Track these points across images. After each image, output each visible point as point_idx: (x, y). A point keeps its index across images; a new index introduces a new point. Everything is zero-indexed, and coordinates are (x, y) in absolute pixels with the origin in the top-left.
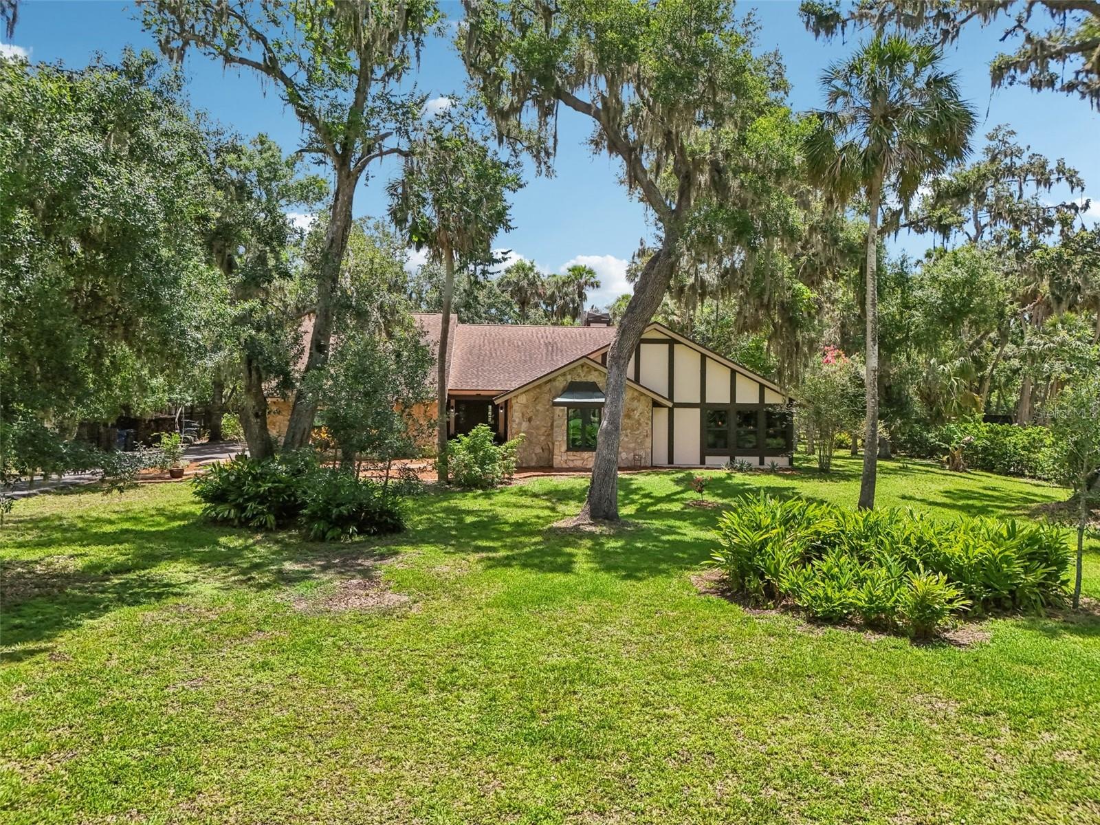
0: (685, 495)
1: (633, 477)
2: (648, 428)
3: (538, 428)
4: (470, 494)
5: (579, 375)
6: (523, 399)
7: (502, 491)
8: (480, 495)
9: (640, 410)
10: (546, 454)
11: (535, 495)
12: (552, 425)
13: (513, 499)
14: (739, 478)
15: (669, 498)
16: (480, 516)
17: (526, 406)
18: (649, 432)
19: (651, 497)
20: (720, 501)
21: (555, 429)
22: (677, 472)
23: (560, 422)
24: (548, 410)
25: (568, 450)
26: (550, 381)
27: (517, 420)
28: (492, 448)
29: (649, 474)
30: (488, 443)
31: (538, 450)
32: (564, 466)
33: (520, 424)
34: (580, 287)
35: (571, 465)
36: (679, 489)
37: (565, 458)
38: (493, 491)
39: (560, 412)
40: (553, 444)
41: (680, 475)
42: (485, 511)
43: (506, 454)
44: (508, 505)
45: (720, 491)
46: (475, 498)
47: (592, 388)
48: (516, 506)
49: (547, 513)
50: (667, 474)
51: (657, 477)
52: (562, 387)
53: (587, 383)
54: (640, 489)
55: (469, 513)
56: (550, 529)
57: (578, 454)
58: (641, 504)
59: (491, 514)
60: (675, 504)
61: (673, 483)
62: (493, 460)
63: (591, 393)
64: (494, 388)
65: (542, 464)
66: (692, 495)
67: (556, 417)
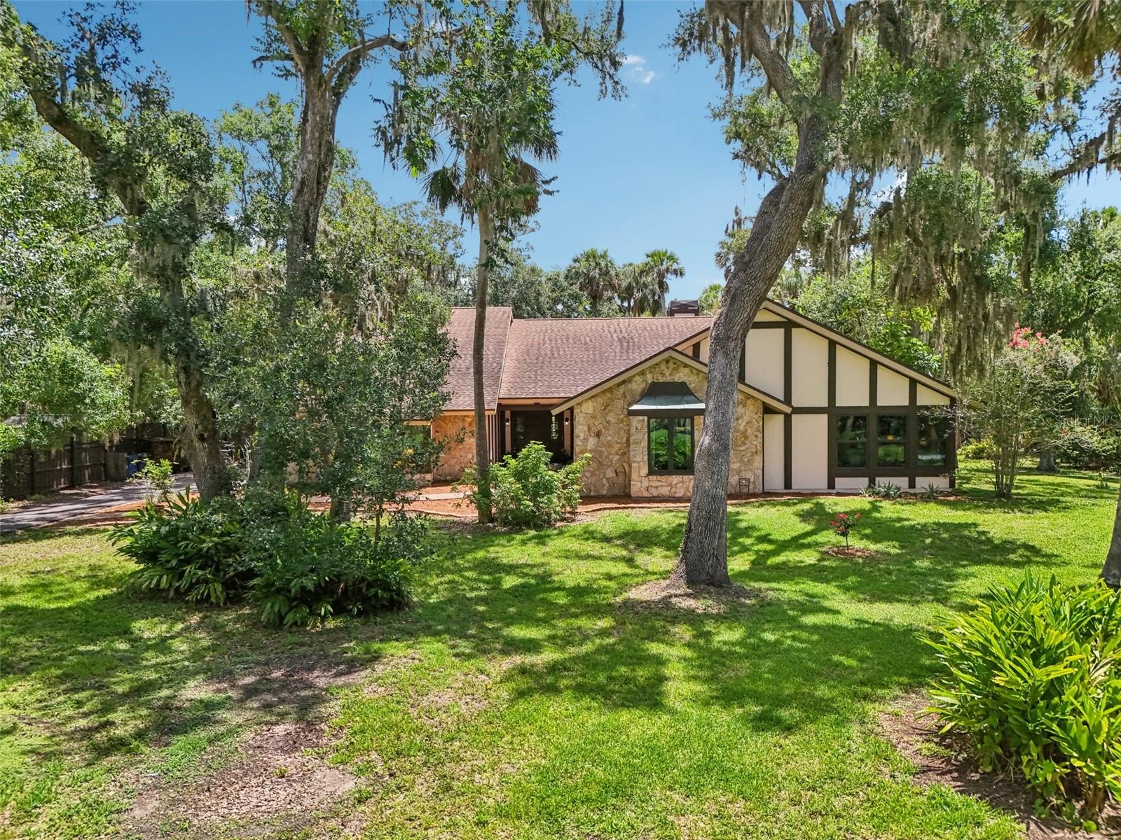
0: (819, 538)
1: (740, 509)
2: (758, 442)
3: (609, 445)
4: (519, 537)
5: (663, 374)
6: (588, 407)
7: (561, 533)
8: (530, 539)
9: (746, 419)
10: (621, 479)
11: (606, 539)
12: (628, 440)
13: (575, 545)
14: (889, 510)
15: (795, 543)
16: (526, 575)
17: (593, 417)
18: (759, 448)
19: (771, 542)
20: (873, 547)
21: (632, 447)
22: (801, 502)
23: (639, 436)
24: (622, 421)
25: (651, 473)
26: (624, 382)
27: (582, 436)
28: (547, 473)
29: (762, 505)
30: (543, 467)
31: (610, 474)
32: (646, 494)
33: (586, 439)
34: (661, 276)
35: (655, 493)
36: (809, 528)
37: (645, 483)
38: (549, 532)
39: (639, 423)
40: (630, 466)
41: (806, 506)
42: (533, 566)
43: (567, 481)
44: (567, 555)
45: (868, 531)
46: (524, 543)
47: (681, 391)
48: (578, 556)
49: (622, 568)
50: (786, 504)
51: (773, 510)
52: (640, 390)
53: (673, 384)
54: (753, 528)
55: (511, 569)
56: (625, 603)
57: (664, 478)
58: (757, 552)
59: (541, 571)
60: (806, 552)
61: (798, 519)
62: (548, 489)
63: (680, 398)
64: (556, 395)
65: (616, 492)
66: (829, 537)
67: (633, 430)
